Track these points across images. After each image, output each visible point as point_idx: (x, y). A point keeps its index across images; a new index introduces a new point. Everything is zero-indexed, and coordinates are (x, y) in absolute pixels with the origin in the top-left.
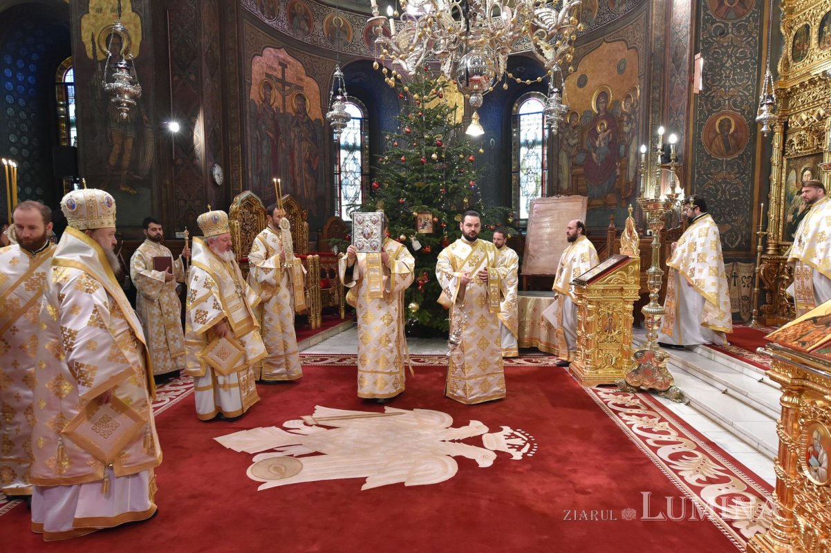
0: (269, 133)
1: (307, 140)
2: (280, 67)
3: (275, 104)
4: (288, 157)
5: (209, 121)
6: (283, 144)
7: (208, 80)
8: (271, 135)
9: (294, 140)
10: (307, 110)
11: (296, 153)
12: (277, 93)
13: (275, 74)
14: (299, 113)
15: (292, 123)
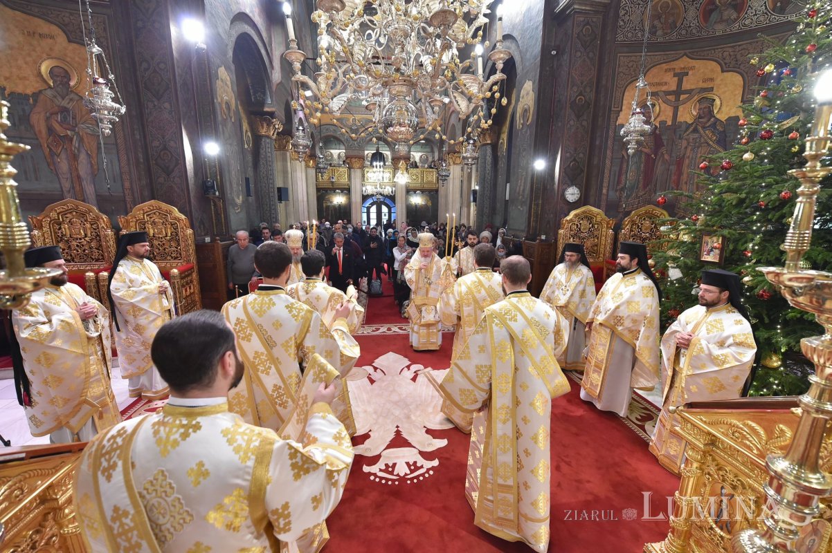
0: (643, 149)
1: (709, 145)
2: (676, 79)
3: (659, 119)
4: (673, 168)
5: (568, 155)
6: (666, 157)
7: (572, 123)
8: (646, 150)
9: (686, 148)
10: (715, 112)
11: (687, 162)
12: (663, 106)
13: (664, 88)
14: (700, 117)
15: (685, 132)
